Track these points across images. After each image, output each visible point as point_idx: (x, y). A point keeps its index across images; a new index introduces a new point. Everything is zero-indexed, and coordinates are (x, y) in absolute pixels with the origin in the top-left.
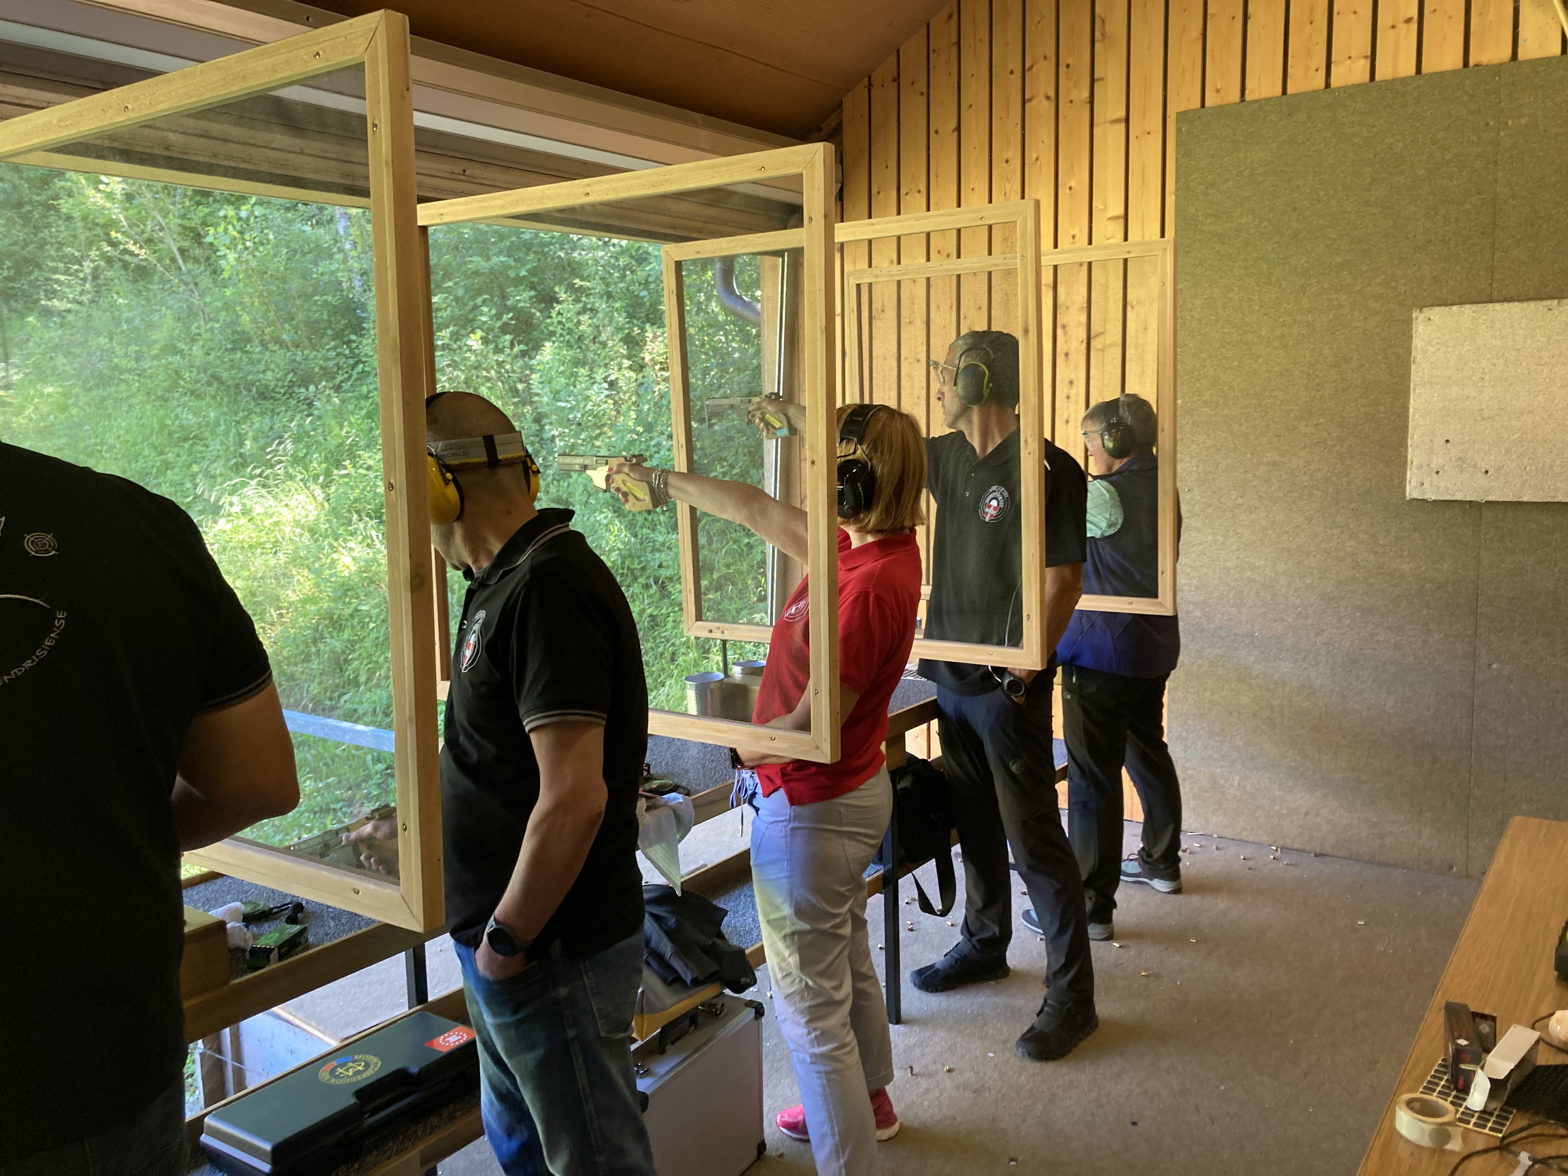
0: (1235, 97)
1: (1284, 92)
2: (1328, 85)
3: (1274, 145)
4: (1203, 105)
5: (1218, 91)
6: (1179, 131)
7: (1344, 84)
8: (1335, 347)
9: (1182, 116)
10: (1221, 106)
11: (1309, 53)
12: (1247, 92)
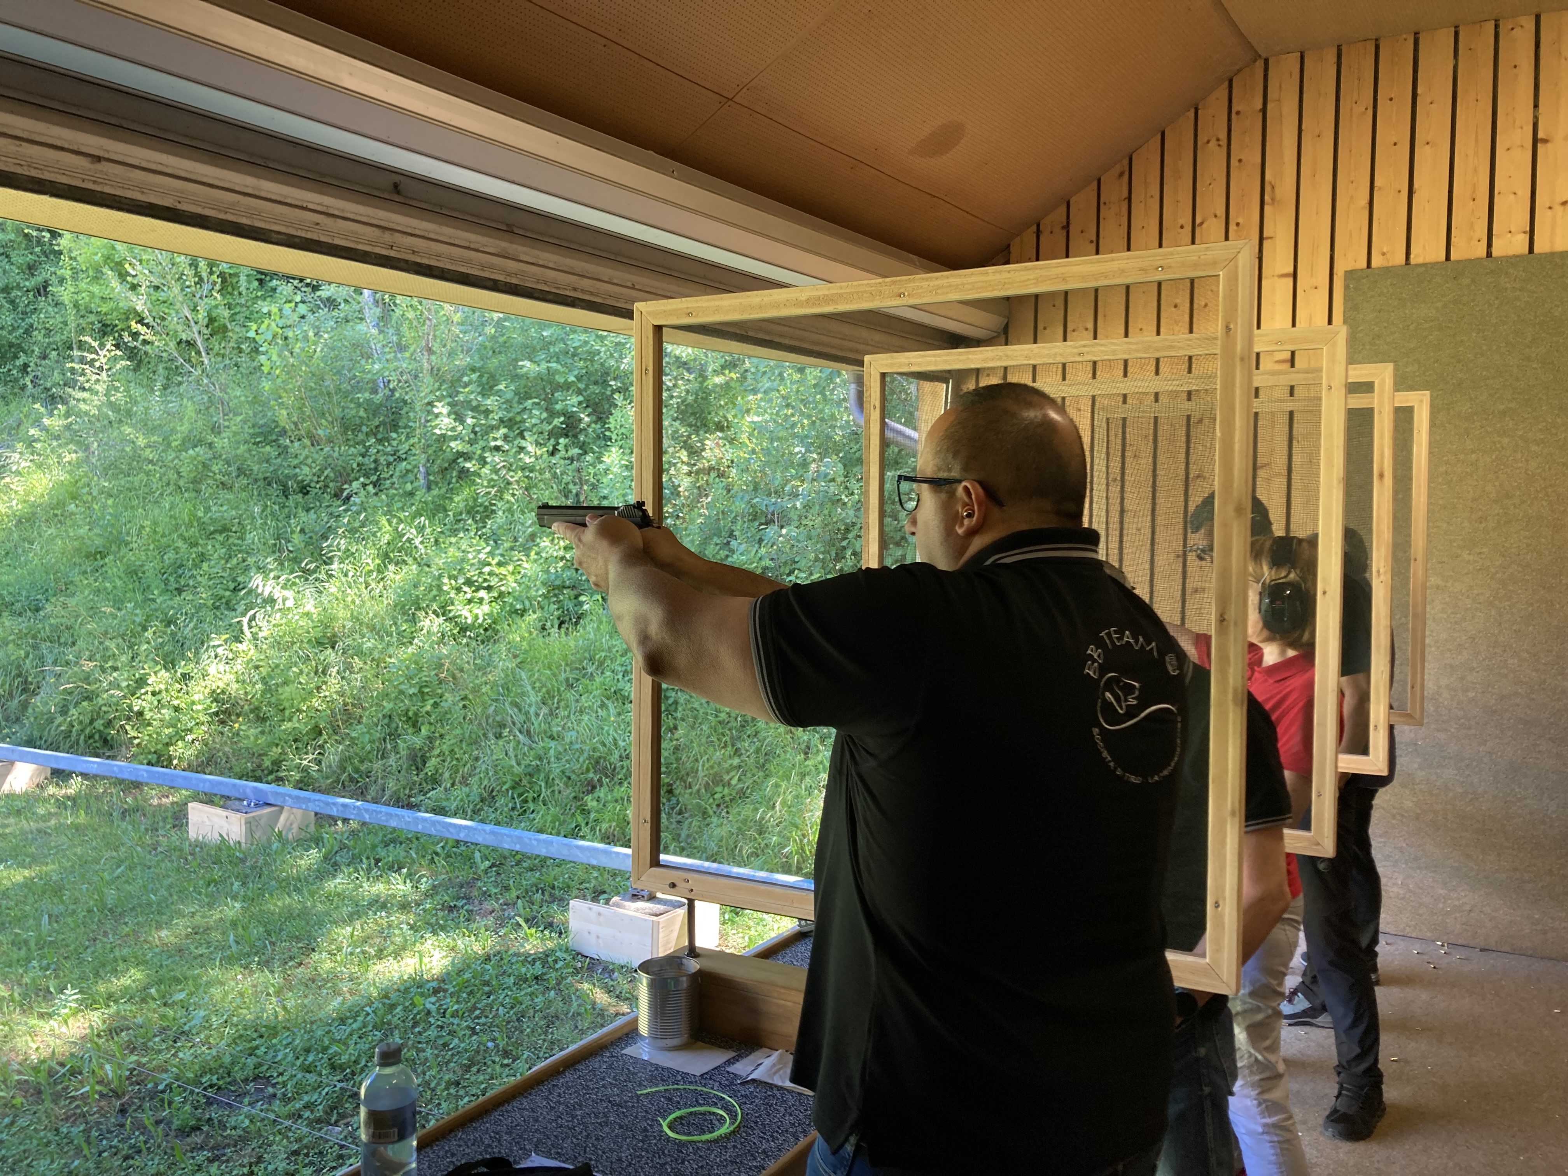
0: (1400, 259)
1: (1448, 258)
2: (1489, 254)
3: (1439, 304)
4: (1369, 265)
5: (1384, 254)
6: (1346, 287)
7: (1504, 254)
8: (1497, 484)
9: (1350, 275)
10: (1388, 268)
11: (1472, 226)
12: (1412, 256)
